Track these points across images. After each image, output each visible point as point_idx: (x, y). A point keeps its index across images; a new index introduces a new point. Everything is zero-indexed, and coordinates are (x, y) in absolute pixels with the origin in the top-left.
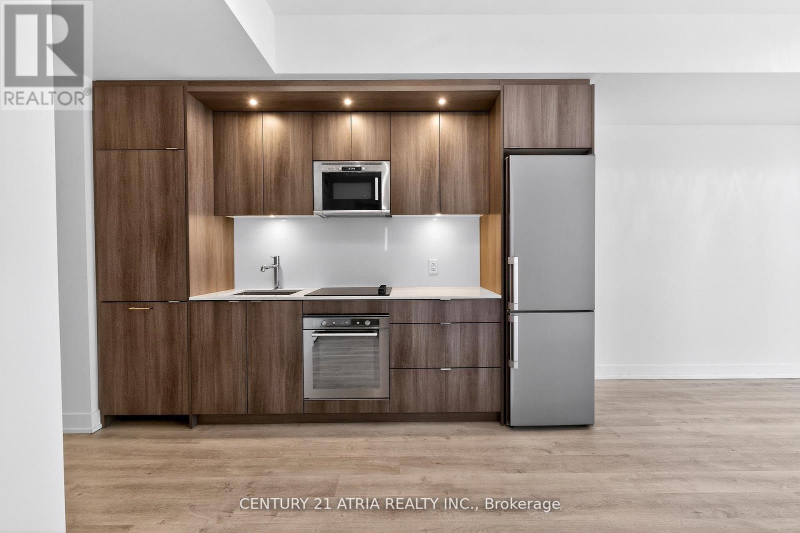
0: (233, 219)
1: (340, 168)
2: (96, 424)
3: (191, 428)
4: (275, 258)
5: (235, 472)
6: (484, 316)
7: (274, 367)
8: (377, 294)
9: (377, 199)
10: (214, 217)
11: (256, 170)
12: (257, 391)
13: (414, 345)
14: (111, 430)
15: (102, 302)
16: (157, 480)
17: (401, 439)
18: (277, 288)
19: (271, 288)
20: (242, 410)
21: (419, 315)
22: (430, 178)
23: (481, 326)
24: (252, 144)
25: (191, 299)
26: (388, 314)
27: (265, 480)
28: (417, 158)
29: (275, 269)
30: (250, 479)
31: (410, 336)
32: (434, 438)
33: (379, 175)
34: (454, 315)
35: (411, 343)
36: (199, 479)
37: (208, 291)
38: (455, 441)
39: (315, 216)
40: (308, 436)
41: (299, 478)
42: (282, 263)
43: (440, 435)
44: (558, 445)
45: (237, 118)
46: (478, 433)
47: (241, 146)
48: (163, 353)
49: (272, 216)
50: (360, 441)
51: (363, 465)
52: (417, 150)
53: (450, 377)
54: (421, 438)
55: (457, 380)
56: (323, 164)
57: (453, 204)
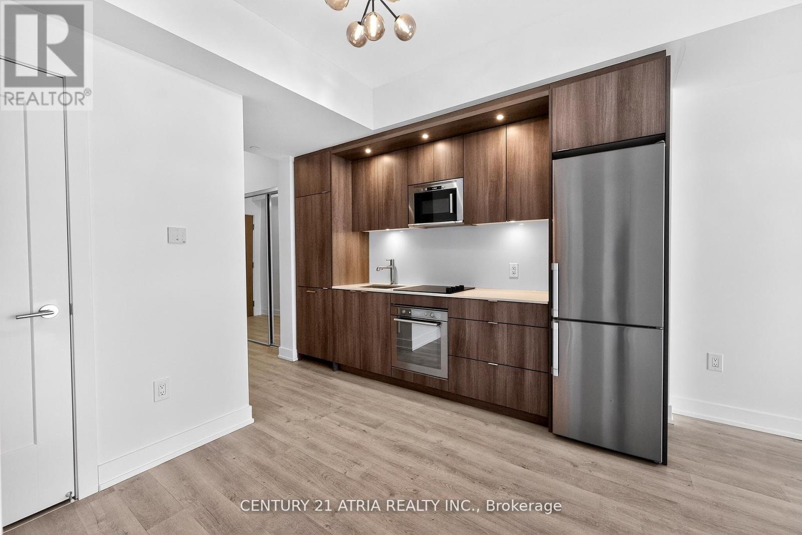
0: (368, 232)
1: (426, 189)
2: (295, 358)
3: (334, 371)
4: (391, 261)
5: (338, 399)
6: (530, 321)
7: (375, 340)
8: (446, 292)
9: (451, 212)
10: (351, 233)
11: (374, 198)
12: (366, 355)
13: (467, 339)
14: (302, 363)
15: (298, 287)
16: (303, 391)
17: (448, 413)
18: (392, 284)
19: (388, 283)
20: (357, 366)
21: (472, 313)
22: (497, 187)
23: (527, 329)
24: (372, 179)
25: (333, 287)
26: (447, 309)
27: (348, 408)
28: (486, 170)
29: (391, 269)
30: (341, 405)
31: (464, 330)
32: (474, 421)
33: (454, 191)
34: (502, 316)
35: (465, 335)
36: (319, 397)
37: (347, 283)
38: (492, 429)
39: (410, 228)
40: (389, 393)
41: (366, 413)
42: (396, 264)
43: (482, 420)
44: (595, 465)
45: (364, 163)
46: (518, 430)
47: (366, 181)
48: (321, 320)
49: (388, 230)
50: (419, 406)
51: (407, 420)
52: (485, 166)
53: (498, 372)
54: (464, 418)
55: (504, 377)
56: (415, 187)
57: (519, 211)
